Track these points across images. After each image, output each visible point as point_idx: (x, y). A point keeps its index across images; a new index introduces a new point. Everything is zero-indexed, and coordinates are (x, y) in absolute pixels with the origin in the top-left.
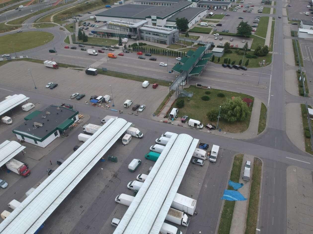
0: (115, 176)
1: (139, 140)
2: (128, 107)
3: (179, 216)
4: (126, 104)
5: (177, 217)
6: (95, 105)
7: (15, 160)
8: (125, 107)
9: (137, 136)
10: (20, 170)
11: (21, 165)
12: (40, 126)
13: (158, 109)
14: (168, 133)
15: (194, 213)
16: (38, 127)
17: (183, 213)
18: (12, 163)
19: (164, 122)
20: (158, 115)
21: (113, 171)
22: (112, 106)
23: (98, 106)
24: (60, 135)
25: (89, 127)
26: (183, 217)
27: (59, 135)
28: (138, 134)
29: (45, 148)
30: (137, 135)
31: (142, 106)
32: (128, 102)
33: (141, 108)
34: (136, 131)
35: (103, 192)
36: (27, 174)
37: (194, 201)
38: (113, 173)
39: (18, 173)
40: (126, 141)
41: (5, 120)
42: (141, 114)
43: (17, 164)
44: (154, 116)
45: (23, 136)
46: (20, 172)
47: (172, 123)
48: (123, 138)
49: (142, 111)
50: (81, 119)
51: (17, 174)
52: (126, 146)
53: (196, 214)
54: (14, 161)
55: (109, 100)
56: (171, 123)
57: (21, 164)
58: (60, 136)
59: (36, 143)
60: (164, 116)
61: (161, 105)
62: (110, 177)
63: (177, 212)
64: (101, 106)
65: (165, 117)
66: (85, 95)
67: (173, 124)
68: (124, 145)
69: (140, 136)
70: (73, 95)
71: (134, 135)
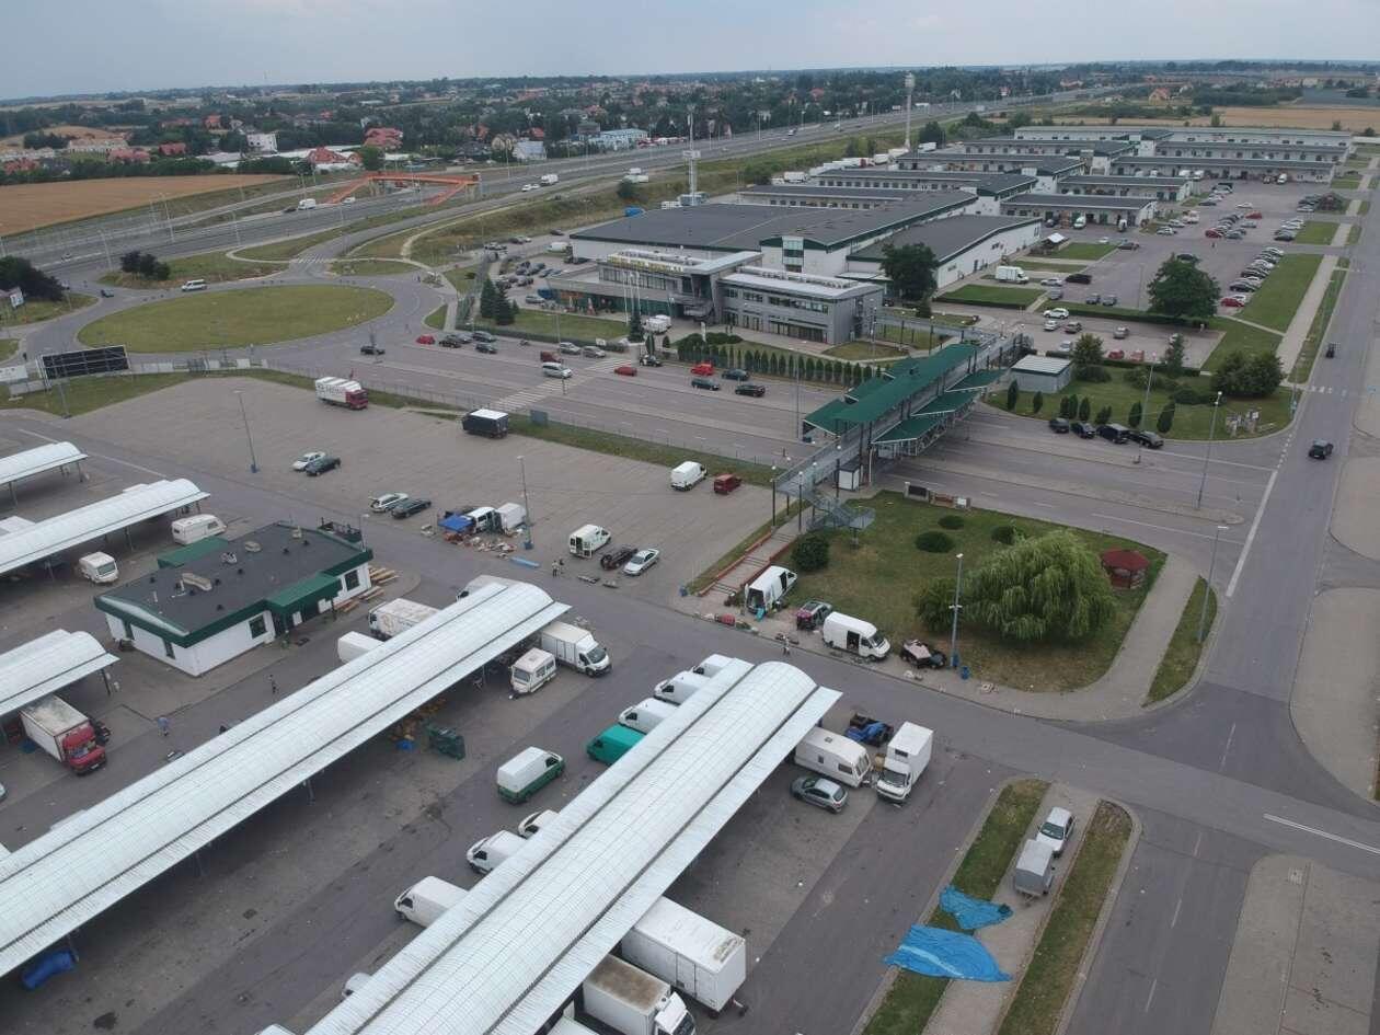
0: (435, 811)
1: (587, 684)
2: (587, 553)
3: (643, 995)
4: (579, 540)
5: (631, 1000)
6: (457, 538)
7: (60, 701)
8: (575, 552)
9: (581, 665)
10: (64, 741)
11: (74, 722)
12: (204, 588)
13: (709, 570)
14: (714, 660)
15: (729, 1006)
16: (194, 591)
17: (667, 987)
18: (44, 713)
19: (719, 620)
20: (701, 592)
21: (433, 791)
22: (523, 546)
23: (468, 545)
24: (276, 637)
25: (391, 612)
26: (660, 1004)
27: (269, 635)
28: (585, 653)
29: (199, 676)
30: (582, 657)
31: (642, 554)
32: (586, 532)
33: (639, 561)
34: (582, 641)
35: (362, 867)
36: (90, 763)
37: (732, 943)
38: (430, 799)
39: (56, 754)
40: (525, 675)
41: (90, 566)
42: (634, 582)
43: (62, 715)
44: (684, 594)
45: (128, 620)
46: (65, 750)
47: (753, 629)
48: (517, 662)
49: (639, 574)
50: (381, 585)
51: (56, 760)
52: (523, 701)
53: (742, 1013)
54: (54, 705)
55: (518, 526)
56: (748, 627)
57: (76, 718)
58: (272, 639)
59: (171, 654)
60: (725, 597)
61: (726, 557)
62: (412, 814)
63: (640, 981)
64: (479, 545)
65: (728, 604)
66: (429, 503)
67: (755, 633)
68: (518, 695)
69: (593, 666)
70: (381, 499)
71: (571, 658)
